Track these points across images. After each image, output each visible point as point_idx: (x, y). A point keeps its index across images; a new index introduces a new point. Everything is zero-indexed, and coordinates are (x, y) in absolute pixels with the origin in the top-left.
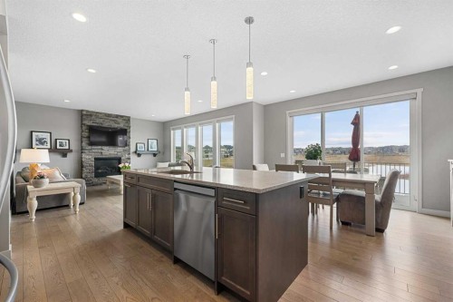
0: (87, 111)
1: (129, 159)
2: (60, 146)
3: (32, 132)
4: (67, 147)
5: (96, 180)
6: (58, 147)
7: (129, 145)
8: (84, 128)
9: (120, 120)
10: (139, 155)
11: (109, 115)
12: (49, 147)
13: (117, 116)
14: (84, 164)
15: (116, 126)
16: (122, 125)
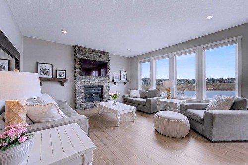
0: (80, 47)
1: (108, 86)
2: (59, 76)
3: (37, 63)
4: (64, 77)
5: (86, 104)
6: (58, 77)
7: (108, 76)
8: (77, 61)
9: (102, 55)
10: (115, 83)
11: (95, 51)
12: (50, 77)
13: (101, 52)
14: (77, 91)
15: (99, 60)
16: (103, 60)
